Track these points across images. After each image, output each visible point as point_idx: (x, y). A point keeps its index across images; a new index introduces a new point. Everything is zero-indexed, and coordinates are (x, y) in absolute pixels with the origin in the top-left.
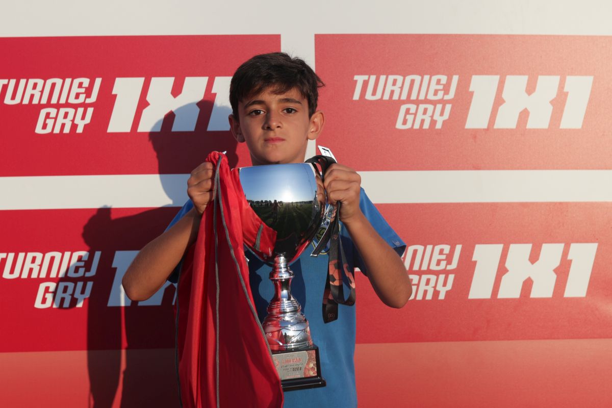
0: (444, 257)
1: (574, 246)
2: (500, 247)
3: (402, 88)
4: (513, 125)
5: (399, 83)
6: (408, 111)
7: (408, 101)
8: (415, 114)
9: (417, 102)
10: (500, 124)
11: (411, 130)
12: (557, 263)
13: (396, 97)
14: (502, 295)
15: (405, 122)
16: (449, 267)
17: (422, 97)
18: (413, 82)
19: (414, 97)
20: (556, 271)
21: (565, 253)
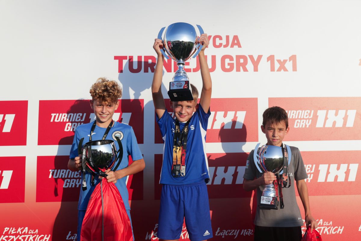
0: (310, 169)
1: (351, 165)
2: (327, 165)
3: (296, 115)
4: (331, 126)
5: (295, 113)
6: (298, 122)
7: (298, 119)
8: (300, 123)
9: (301, 119)
10: (327, 126)
11: (299, 128)
12: (346, 170)
13: (294, 118)
14: (328, 181)
15: (297, 125)
16: (311, 172)
17: (302, 117)
18: (299, 113)
19: (299, 117)
20: (346, 173)
21: (348, 167)
